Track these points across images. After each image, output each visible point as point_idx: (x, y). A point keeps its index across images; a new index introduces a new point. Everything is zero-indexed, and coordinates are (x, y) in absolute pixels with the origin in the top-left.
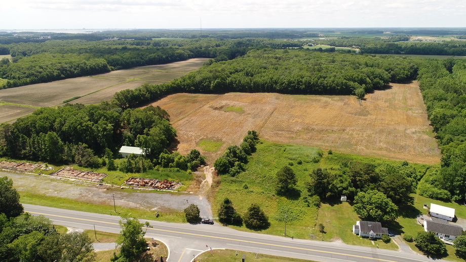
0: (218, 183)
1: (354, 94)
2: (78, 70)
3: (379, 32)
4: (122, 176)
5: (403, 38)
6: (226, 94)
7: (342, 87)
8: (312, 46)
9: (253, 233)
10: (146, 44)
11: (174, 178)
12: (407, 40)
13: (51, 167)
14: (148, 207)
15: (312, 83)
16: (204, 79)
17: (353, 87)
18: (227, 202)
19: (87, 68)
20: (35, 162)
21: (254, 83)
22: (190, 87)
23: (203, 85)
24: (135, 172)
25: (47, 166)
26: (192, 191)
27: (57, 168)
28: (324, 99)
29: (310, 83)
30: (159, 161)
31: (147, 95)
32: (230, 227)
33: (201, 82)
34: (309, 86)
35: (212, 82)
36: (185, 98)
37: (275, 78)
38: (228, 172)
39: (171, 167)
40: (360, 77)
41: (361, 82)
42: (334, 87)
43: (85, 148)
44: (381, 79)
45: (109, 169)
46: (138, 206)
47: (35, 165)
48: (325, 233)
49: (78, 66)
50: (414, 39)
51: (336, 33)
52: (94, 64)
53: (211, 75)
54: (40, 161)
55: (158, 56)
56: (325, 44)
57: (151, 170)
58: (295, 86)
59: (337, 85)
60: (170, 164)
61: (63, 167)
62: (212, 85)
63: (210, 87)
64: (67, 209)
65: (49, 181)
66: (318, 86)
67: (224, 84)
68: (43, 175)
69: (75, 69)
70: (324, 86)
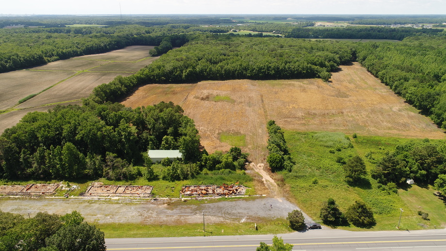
0: (282, 181)
1: (319, 77)
2: (10, 63)
3: (283, 18)
4: (172, 186)
5: (309, 24)
6: (199, 83)
7: (307, 71)
8: (236, 31)
9: (368, 232)
10: (66, 31)
11: (232, 181)
12: (313, 25)
13: (74, 186)
14: (234, 220)
15: (281, 68)
16: (174, 69)
17: (317, 71)
18: (332, 203)
19: (20, 60)
20: (48, 182)
21: (225, 70)
22: (160, 77)
23: (174, 75)
24: (183, 180)
25: (69, 186)
26: (265, 194)
27: (84, 186)
28: (296, 83)
29: (278, 68)
30: (203, 164)
31: (123, 89)
32: (340, 229)
33: (171, 72)
34: (278, 71)
35: (184, 71)
36: (160, 90)
37: (244, 65)
38: (284, 168)
39: (219, 169)
40: (320, 61)
41: (322, 65)
42: (301, 71)
43: (115, 157)
44: (334, 62)
45: (150, 180)
46: (222, 219)
47: (51, 186)
48: (429, 220)
49: (10, 59)
50: (318, 24)
51: (246, 19)
52: (28, 55)
53: (181, 63)
54: (54, 179)
55: (96, 44)
56: (247, 30)
57: (200, 175)
58: (265, 72)
59: (303, 69)
60: (217, 166)
61: (90, 183)
62: (184, 74)
63: (182, 76)
64: (141, 237)
65: (87, 204)
66: (287, 71)
67: (196, 73)
68: (72, 197)
69: (6, 62)
70: (291, 71)
